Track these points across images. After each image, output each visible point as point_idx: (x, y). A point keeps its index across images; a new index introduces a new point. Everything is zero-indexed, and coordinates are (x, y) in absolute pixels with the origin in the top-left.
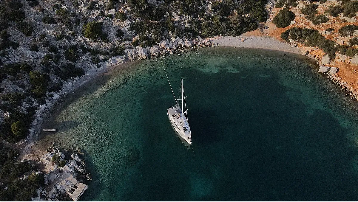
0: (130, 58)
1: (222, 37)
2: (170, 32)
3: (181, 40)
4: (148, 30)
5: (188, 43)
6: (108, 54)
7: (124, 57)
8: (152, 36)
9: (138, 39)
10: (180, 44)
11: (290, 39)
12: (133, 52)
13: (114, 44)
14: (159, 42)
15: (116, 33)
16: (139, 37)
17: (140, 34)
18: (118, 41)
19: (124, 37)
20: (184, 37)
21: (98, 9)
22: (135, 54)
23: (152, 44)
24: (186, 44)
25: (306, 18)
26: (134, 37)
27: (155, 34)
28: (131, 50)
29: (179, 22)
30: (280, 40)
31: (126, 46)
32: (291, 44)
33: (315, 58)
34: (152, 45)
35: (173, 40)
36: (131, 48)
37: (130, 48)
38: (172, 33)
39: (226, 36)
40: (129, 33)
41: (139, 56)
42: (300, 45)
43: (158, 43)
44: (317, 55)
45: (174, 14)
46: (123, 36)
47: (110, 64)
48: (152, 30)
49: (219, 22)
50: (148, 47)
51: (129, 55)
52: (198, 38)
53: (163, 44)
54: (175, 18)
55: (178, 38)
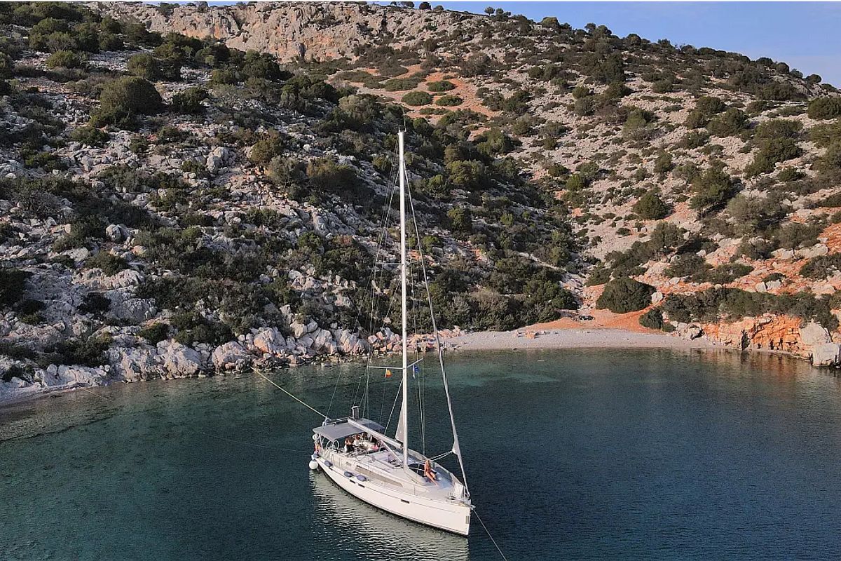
0: (129, 374)
1: (462, 333)
2: (285, 309)
3: (327, 333)
4: (206, 300)
5: (352, 343)
6: (32, 356)
7: (101, 371)
8: (221, 316)
9: (168, 323)
10: (324, 346)
11: (674, 323)
12: (144, 358)
13: (66, 332)
14: (246, 331)
15: (79, 302)
16: (171, 319)
17: (174, 310)
18: (83, 322)
19: (108, 315)
20: (334, 325)
21: (23, 244)
22: (151, 362)
23: (218, 338)
24: (346, 347)
25: (686, 282)
26: (153, 316)
27: (231, 310)
28: (135, 353)
29: (311, 292)
30: (644, 331)
31: (115, 337)
32: (682, 334)
33: (775, 348)
34: (219, 341)
35: (299, 328)
36: (137, 345)
37: (130, 345)
38: (293, 310)
39: (474, 330)
40: (134, 305)
41: (165, 369)
42: (711, 326)
43: (241, 338)
44: (777, 340)
45: (294, 274)
46: (107, 310)
47: (35, 387)
48: (220, 300)
49: (442, 297)
50: (203, 345)
51: (125, 364)
52: (383, 332)
53: (263, 339)
54: (298, 284)
55: (313, 324)
